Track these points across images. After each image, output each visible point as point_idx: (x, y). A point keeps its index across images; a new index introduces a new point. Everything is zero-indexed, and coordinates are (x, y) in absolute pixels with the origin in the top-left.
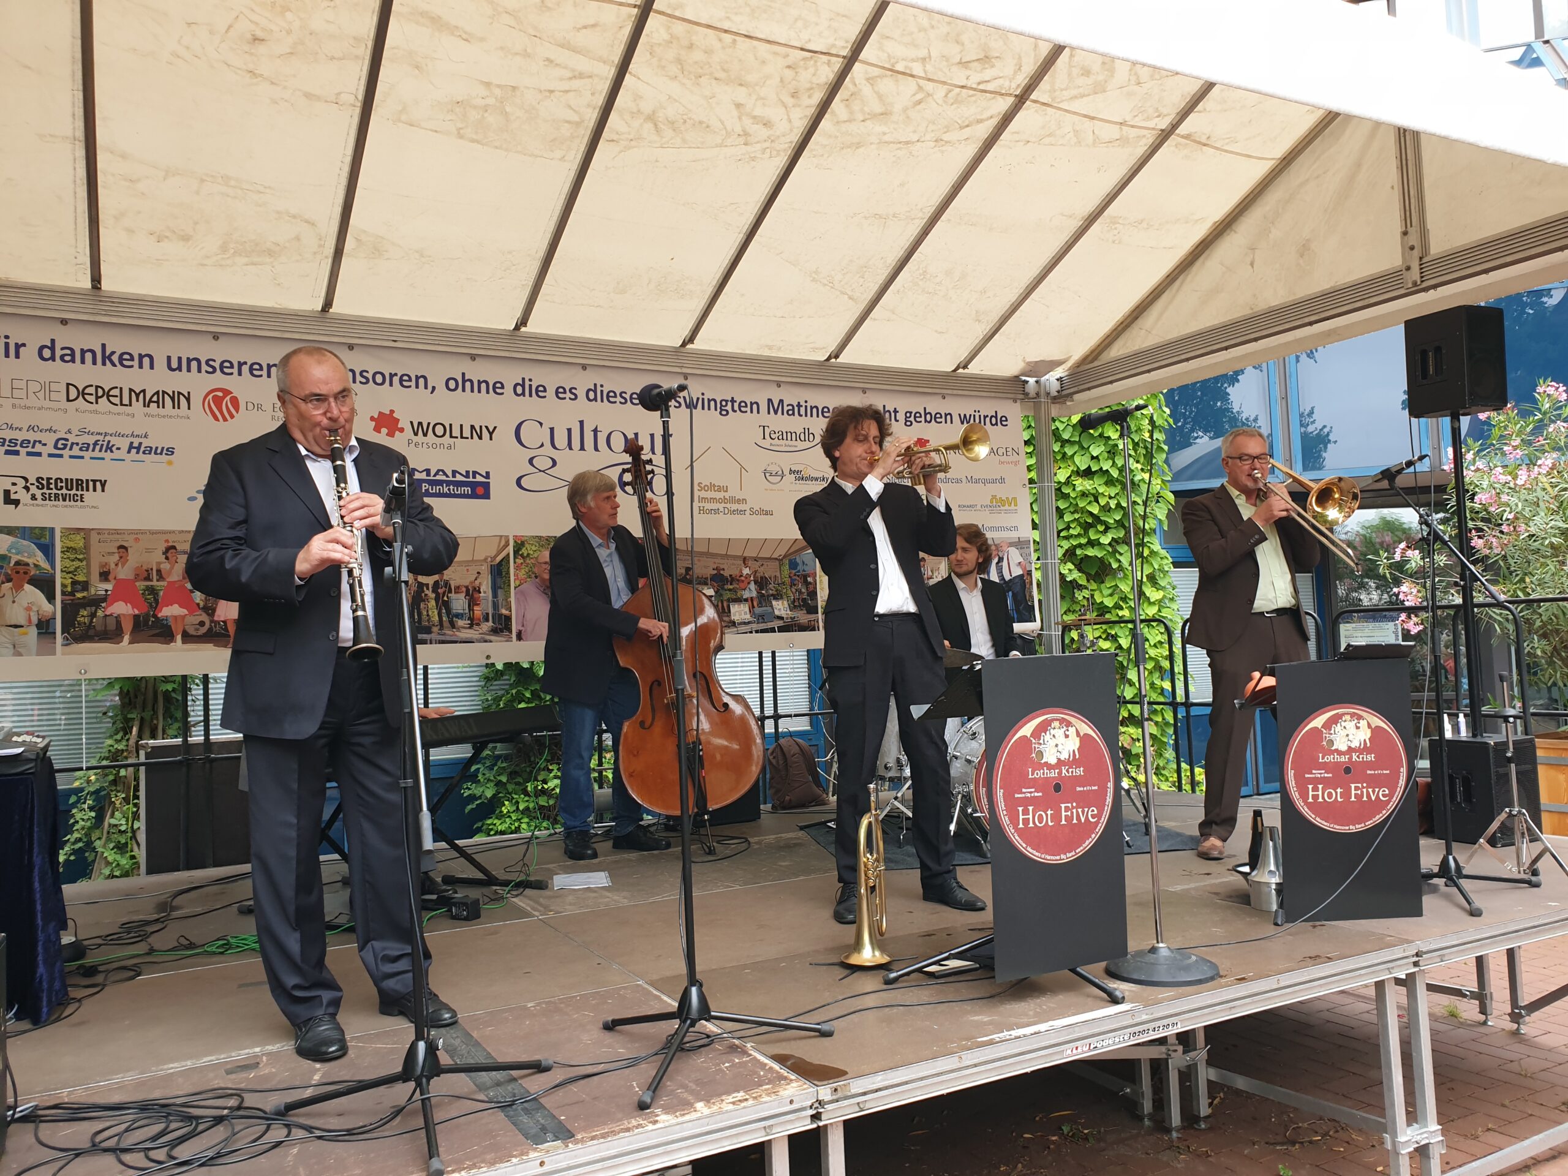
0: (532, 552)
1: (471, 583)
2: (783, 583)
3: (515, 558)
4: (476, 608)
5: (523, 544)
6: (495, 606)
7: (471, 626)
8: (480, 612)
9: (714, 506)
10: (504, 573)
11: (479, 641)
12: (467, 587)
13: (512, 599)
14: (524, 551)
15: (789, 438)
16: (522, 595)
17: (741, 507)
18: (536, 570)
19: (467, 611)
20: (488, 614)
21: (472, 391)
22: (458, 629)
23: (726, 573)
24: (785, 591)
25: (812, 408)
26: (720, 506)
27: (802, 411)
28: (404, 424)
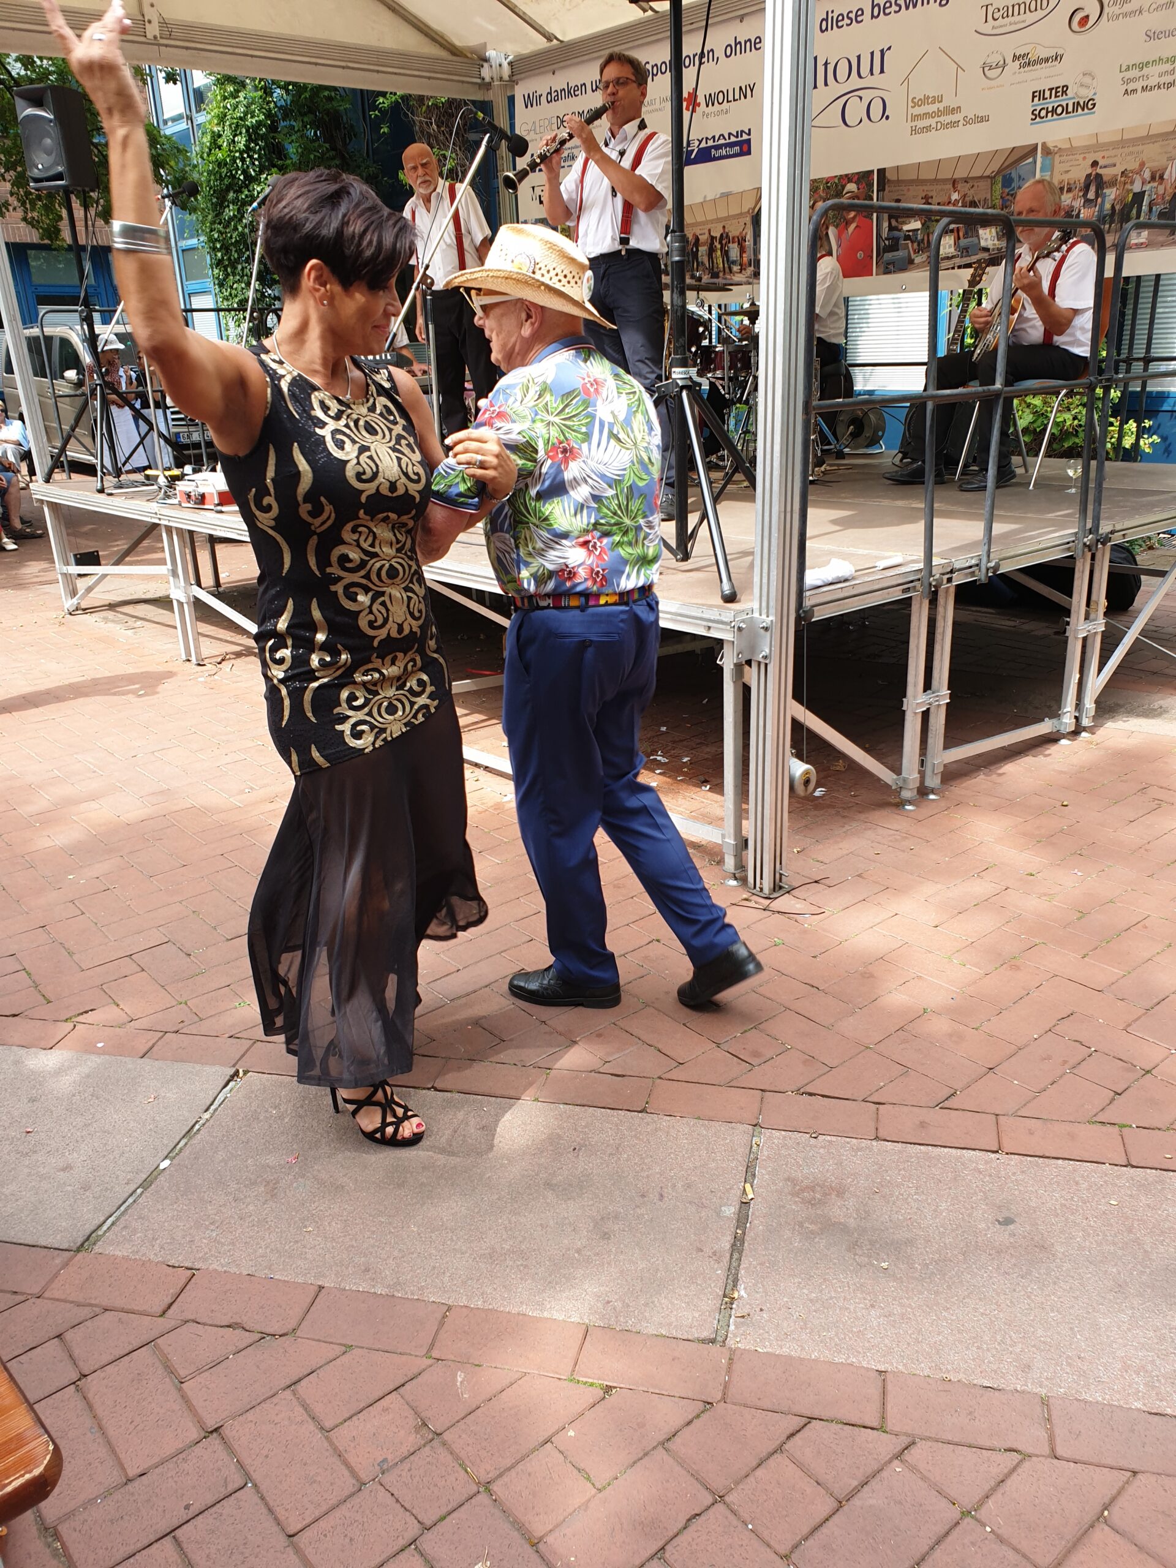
1: (741, 233)
4: (743, 255)
7: (741, 271)
8: (747, 259)
9: (927, 122)
11: (745, 283)
12: (739, 238)
15: (1016, 12)
17: (954, 118)
19: (739, 258)
21: (741, 52)
22: (734, 274)
26: (933, 122)
28: (701, 98)
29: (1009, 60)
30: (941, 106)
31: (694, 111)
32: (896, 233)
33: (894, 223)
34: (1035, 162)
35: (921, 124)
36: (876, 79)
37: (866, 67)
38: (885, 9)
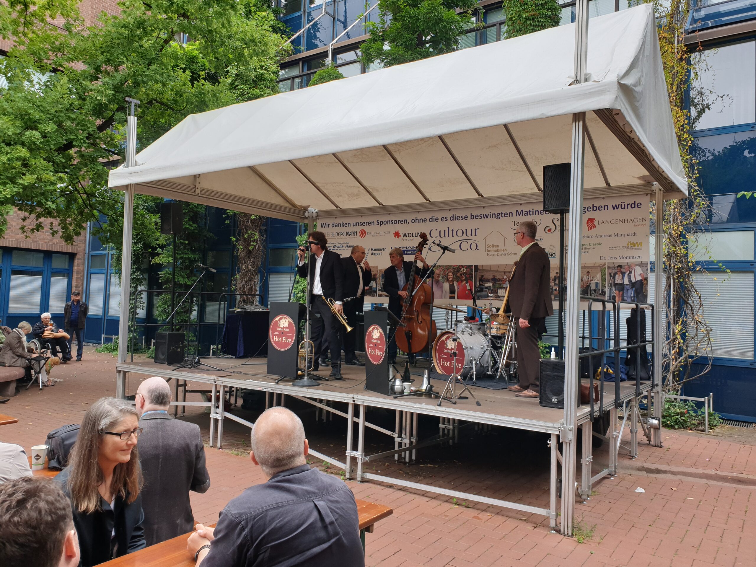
9: (493, 253)
17: (504, 253)
23: (497, 278)
25: (535, 211)
26: (496, 253)
27: (531, 213)
28: (401, 234)
30: (499, 249)
31: (398, 238)
32: (482, 286)
33: (481, 283)
35: (491, 253)
36: (473, 237)
37: (469, 233)
38: (476, 217)
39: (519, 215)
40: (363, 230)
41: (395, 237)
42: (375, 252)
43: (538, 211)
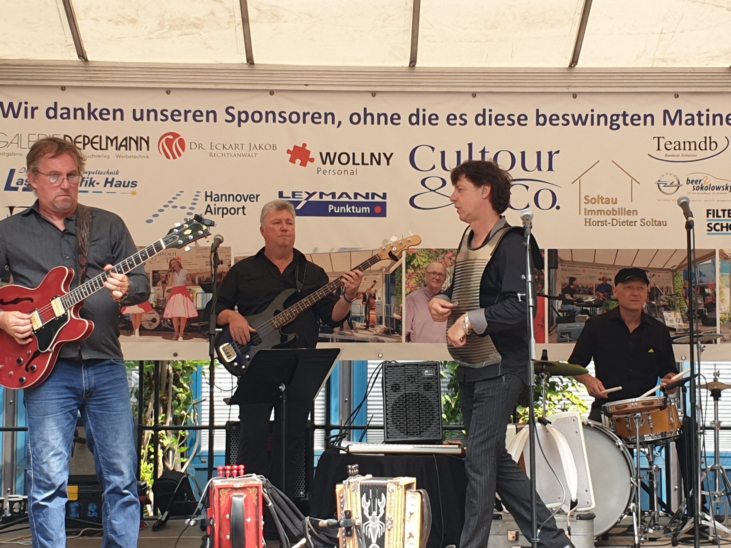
0: (422, 264)
1: (368, 290)
2: (677, 294)
3: (407, 268)
4: (371, 312)
5: (414, 255)
6: (388, 310)
7: (367, 328)
8: (375, 316)
9: (602, 218)
10: (396, 282)
11: (373, 341)
12: (364, 294)
13: (404, 305)
14: (415, 262)
15: (687, 147)
16: (412, 301)
17: (631, 218)
18: (425, 279)
19: (364, 314)
20: (381, 317)
21: (373, 123)
22: (356, 330)
24: (678, 302)
25: (714, 116)
26: (609, 218)
27: (704, 119)
28: (314, 154)
29: (683, 182)
30: (616, 207)
31: (303, 164)
34: (714, 264)
35: (595, 218)
36: (544, 174)
37: (531, 162)
38: (553, 120)
39: (672, 123)
40: (176, 135)
41: (292, 160)
42: (219, 204)
43: (721, 116)
